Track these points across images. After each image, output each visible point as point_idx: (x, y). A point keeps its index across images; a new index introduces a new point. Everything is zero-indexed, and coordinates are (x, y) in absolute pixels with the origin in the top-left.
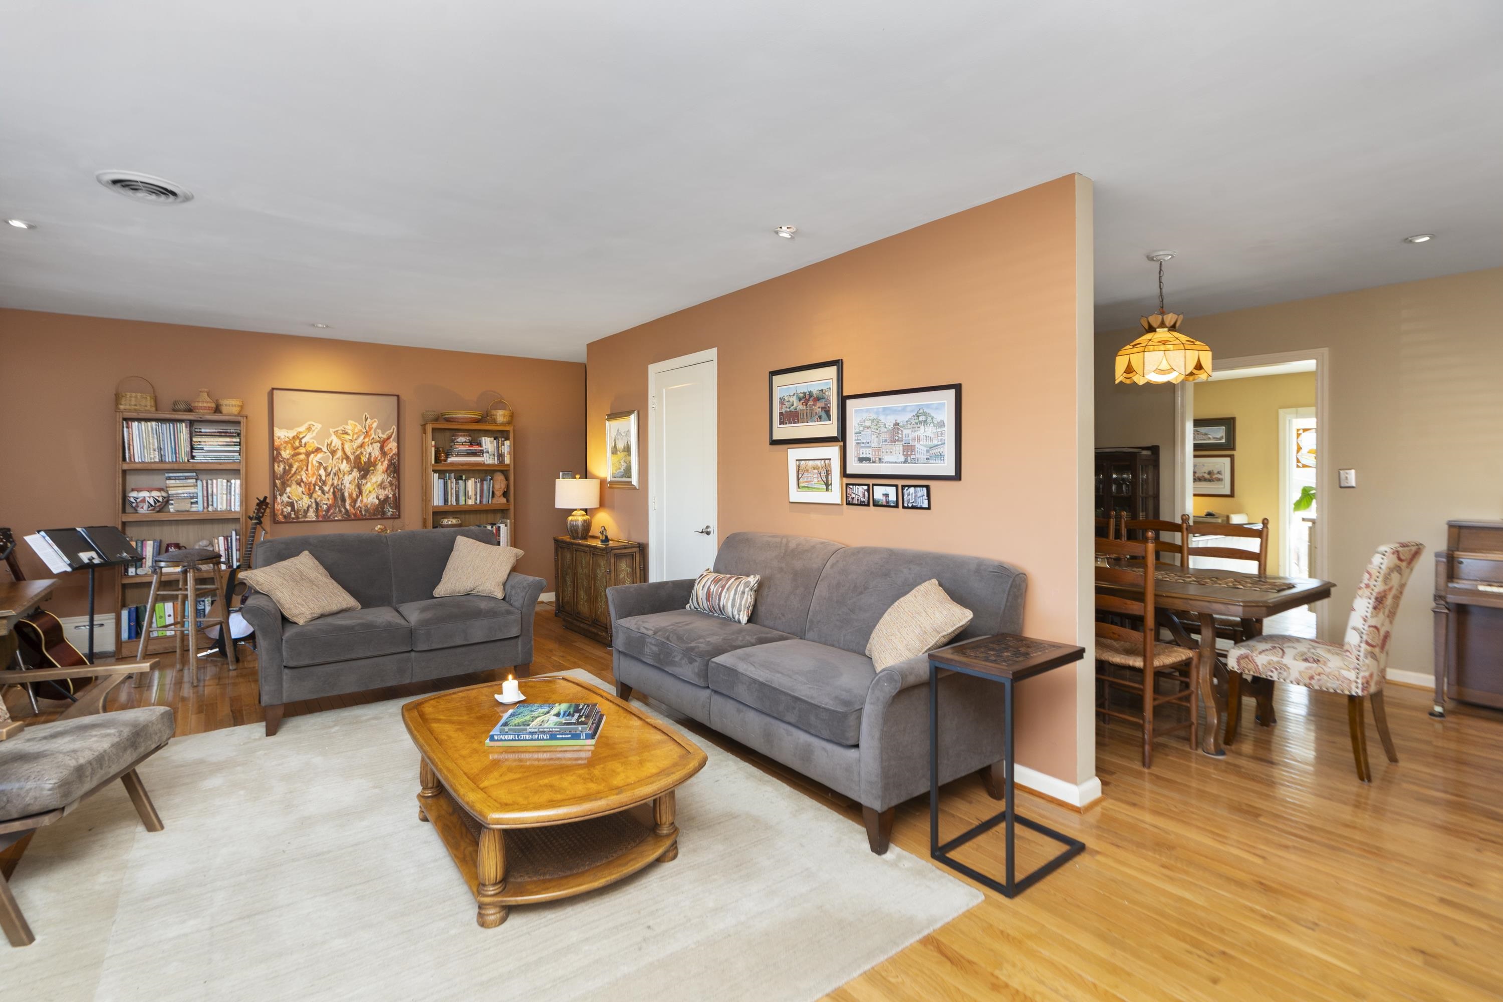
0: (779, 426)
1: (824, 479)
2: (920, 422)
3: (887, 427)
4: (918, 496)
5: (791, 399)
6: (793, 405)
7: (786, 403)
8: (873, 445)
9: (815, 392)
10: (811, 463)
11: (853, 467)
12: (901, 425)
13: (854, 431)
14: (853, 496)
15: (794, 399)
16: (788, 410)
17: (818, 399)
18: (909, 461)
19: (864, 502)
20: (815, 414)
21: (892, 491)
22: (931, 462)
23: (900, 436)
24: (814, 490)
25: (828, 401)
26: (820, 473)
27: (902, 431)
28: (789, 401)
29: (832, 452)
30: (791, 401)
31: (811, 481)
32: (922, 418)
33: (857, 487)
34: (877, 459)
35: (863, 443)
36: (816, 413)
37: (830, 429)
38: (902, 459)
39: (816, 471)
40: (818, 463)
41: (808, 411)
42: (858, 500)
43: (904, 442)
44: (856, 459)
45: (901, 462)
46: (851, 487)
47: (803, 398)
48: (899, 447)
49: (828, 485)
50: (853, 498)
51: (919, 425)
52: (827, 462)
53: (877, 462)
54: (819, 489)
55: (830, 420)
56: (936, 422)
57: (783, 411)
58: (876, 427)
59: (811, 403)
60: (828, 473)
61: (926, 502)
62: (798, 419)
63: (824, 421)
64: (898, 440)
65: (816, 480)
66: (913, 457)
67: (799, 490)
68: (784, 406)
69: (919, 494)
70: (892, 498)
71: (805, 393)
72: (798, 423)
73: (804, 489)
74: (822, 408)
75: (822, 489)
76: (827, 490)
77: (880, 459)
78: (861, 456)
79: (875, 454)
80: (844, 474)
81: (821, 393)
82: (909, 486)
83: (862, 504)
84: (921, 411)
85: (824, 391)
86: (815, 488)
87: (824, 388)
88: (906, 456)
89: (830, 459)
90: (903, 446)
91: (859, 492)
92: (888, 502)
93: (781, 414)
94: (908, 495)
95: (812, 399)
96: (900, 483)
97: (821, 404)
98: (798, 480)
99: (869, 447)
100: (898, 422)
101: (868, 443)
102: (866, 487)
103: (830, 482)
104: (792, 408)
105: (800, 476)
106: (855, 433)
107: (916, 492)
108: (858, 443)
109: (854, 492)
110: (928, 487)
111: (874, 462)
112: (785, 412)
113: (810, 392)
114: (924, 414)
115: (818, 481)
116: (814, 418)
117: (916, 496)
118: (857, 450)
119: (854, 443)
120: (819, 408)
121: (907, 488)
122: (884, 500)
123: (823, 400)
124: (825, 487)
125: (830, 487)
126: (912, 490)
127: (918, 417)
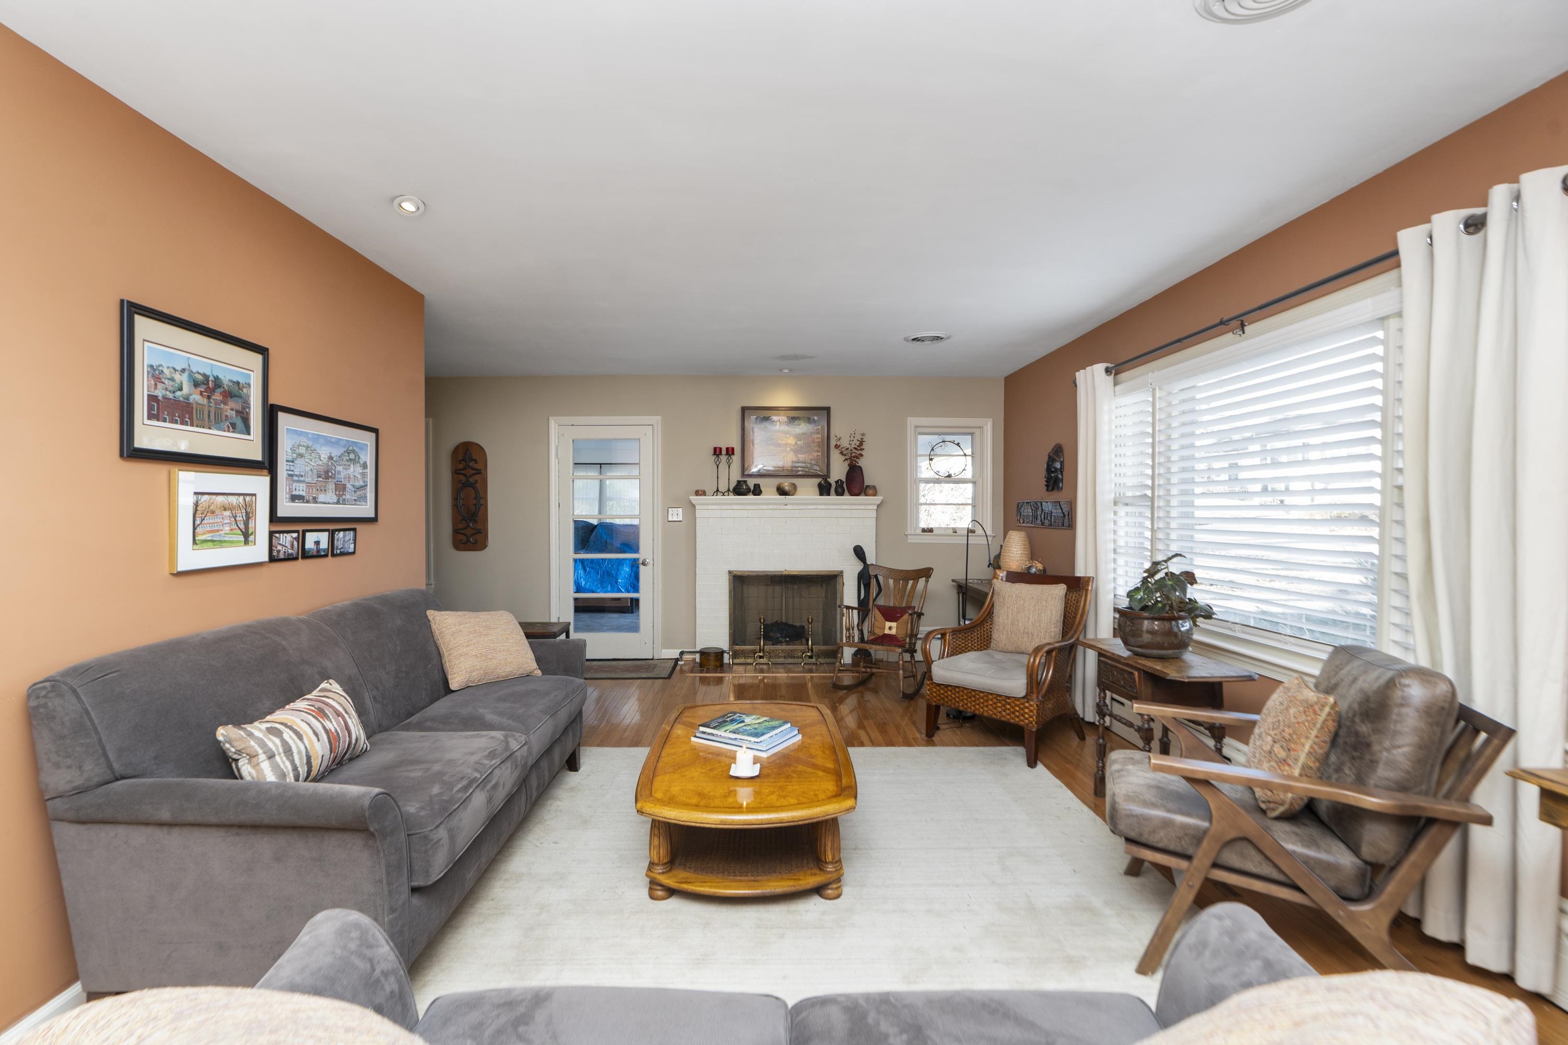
0: (147, 422)
1: (242, 526)
2: (350, 460)
3: (322, 459)
4: (346, 540)
5: (177, 377)
6: (181, 389)
7: (166, 381)
8: (307, 480)
9: (225, 378)
10: (220, 499)
11: (286, 508)
12: (335, 459)
13: (285, 458)
14: (279, 548)
15: (184, 379)
16: (171, 396)
17: (229, 395)
18: (341, 502)
19: (292, 554)
20: (224, 418)
21: (324, 538)
22: (358, 503)
23: (333, 472)
24: (224, 544)
25: (246, 405)
26: (235, 517)
27: (335, 467)
28: (172, 379)
29: (259, 484)
30: (178, 381)
31: (218, 531)
32: (352, 456)
33: (285, 534)
34: (311, 498)
35: (297, 476)
36: (227, 416)
37: (252, 448)
38: (335, 499)
39: (227, 513)
40: (233, 500)
41: (213, 410)
42: (285, 552)
43: (336, 479)
44: (288, 496)
45: (333, 503)
46: (277, 535)
47: (203, 384)
48: (331, 486)
49: (247, 536)
50: (279, 551)
51: (349, 463)
52: (248, 498)
53: (311, 501)
54: (232, 542)
55: (249, 434)
56: (361, 463)
57: (159, 393)
58: (310, 457)
59: (217, 396)
60: (249, 516)
61: (352, 546)
62: (191, 418)
63: (240, 433)
64: (331, 477)
65: (227, 528)
66: (344, 497)
67: (195, 547)
68: (160, 386)
69: (347, 539)
70: (324, 545)
71: (206, 377)
72: (192, 425)
73: (205, 545)
74: (237, 412)
75: (238, 542)
76: (246, 542)
77: (314, 498)
78: (294, 493)
79: (309, 491)
80: (274, 518)
81: (236, 388)
82: (340, 530)
83: (290, 558)
84: (351, 448)
85: (241, 385)
86: (225, 541)
87: (242, 381)
88: (339, 496)
89: (255, 495)
90: (335, 484)
91: (286, 541)
92: (318, 551)
93: (152, 398)
94: (338, 540)
95: (219, 390)
96: (332, 527)
97: (233, 404)
98: (194, 529)
99: (303, 482)
100: (333, 455)
101: (302, 476)
102: (295, 535)
103: (250, 531)
104: (178, 393)
105: (198, 522)
106: (287, 461)
107: (344, 536)
108: (291, 476)
109: (281, 542)
110: (354, 530)
111: (308, 502)
112: (164, 397)
113: (217, 379)
114: (353, 452)
115: (232, 530)
116: (222, 424)
117: (344, 541)
118: (289, 485)
119: (285, 475)
120: (232, 409)
121: (337, 533)
122: (315, 549)
123: (240, 400)
124: (243, 539)
125: (251, 538)
126: (341, 534)
127: (349, 453)
